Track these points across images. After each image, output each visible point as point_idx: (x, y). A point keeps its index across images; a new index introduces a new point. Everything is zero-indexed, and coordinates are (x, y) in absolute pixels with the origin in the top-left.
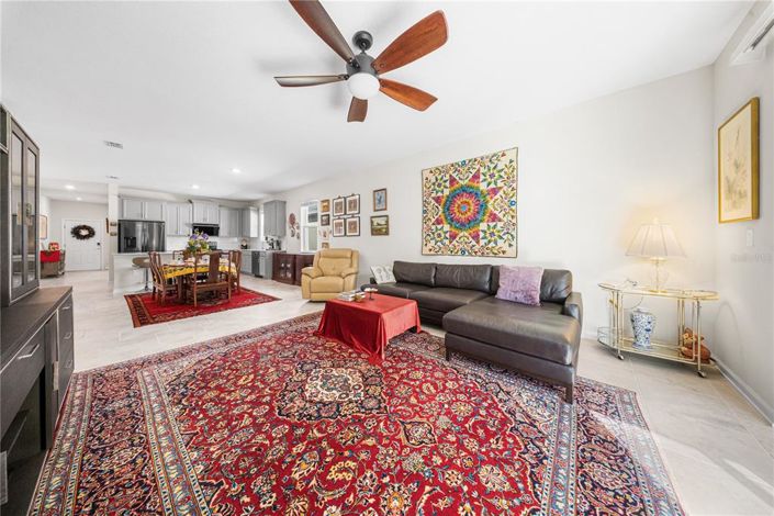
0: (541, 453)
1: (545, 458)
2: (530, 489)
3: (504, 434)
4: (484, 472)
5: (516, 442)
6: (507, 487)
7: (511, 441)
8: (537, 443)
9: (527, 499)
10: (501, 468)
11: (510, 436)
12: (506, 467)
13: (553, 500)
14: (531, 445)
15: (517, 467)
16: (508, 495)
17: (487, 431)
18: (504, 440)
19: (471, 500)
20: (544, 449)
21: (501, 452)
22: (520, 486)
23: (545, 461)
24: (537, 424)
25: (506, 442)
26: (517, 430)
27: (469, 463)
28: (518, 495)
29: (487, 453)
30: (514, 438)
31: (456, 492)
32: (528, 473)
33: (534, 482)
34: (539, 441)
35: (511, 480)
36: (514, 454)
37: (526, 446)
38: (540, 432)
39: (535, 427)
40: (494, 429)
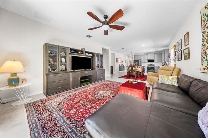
0: (73, 123)
1: (71, 123)
2: (67, 116)
3: (82, 117)
4: (75, 110)
5: (78, 119)
6: (70, 113)
7: (79, 118)
8: (76, 124)
9: (66, 115)
10: (74, 113)
11: (81, 118)
12: (73, 114)
13: (63, 119)
14: (76, 122)
15: (73, 116)
16: (69, 112)
17: (84, 114)
18: (80, 116)
19: (71, 108)
20: (73, 125)
21: (77, 115)
22: (69, 115)
23: (70, 123)
24: (82, 128)
25: (79, 116)
26: (82, 121)
27: (78, 109)
28: (68, 114)
29: (78, 112)
30: (79, 119)
31: (74, 106)
32: (70, 118)
33: (68, 118)
34: (76, 125)
35: (71, 114)
36: (76, 117)
37: (76, 121)
38: (79, 127)
39: (81, 127)
40: (84, 115)
